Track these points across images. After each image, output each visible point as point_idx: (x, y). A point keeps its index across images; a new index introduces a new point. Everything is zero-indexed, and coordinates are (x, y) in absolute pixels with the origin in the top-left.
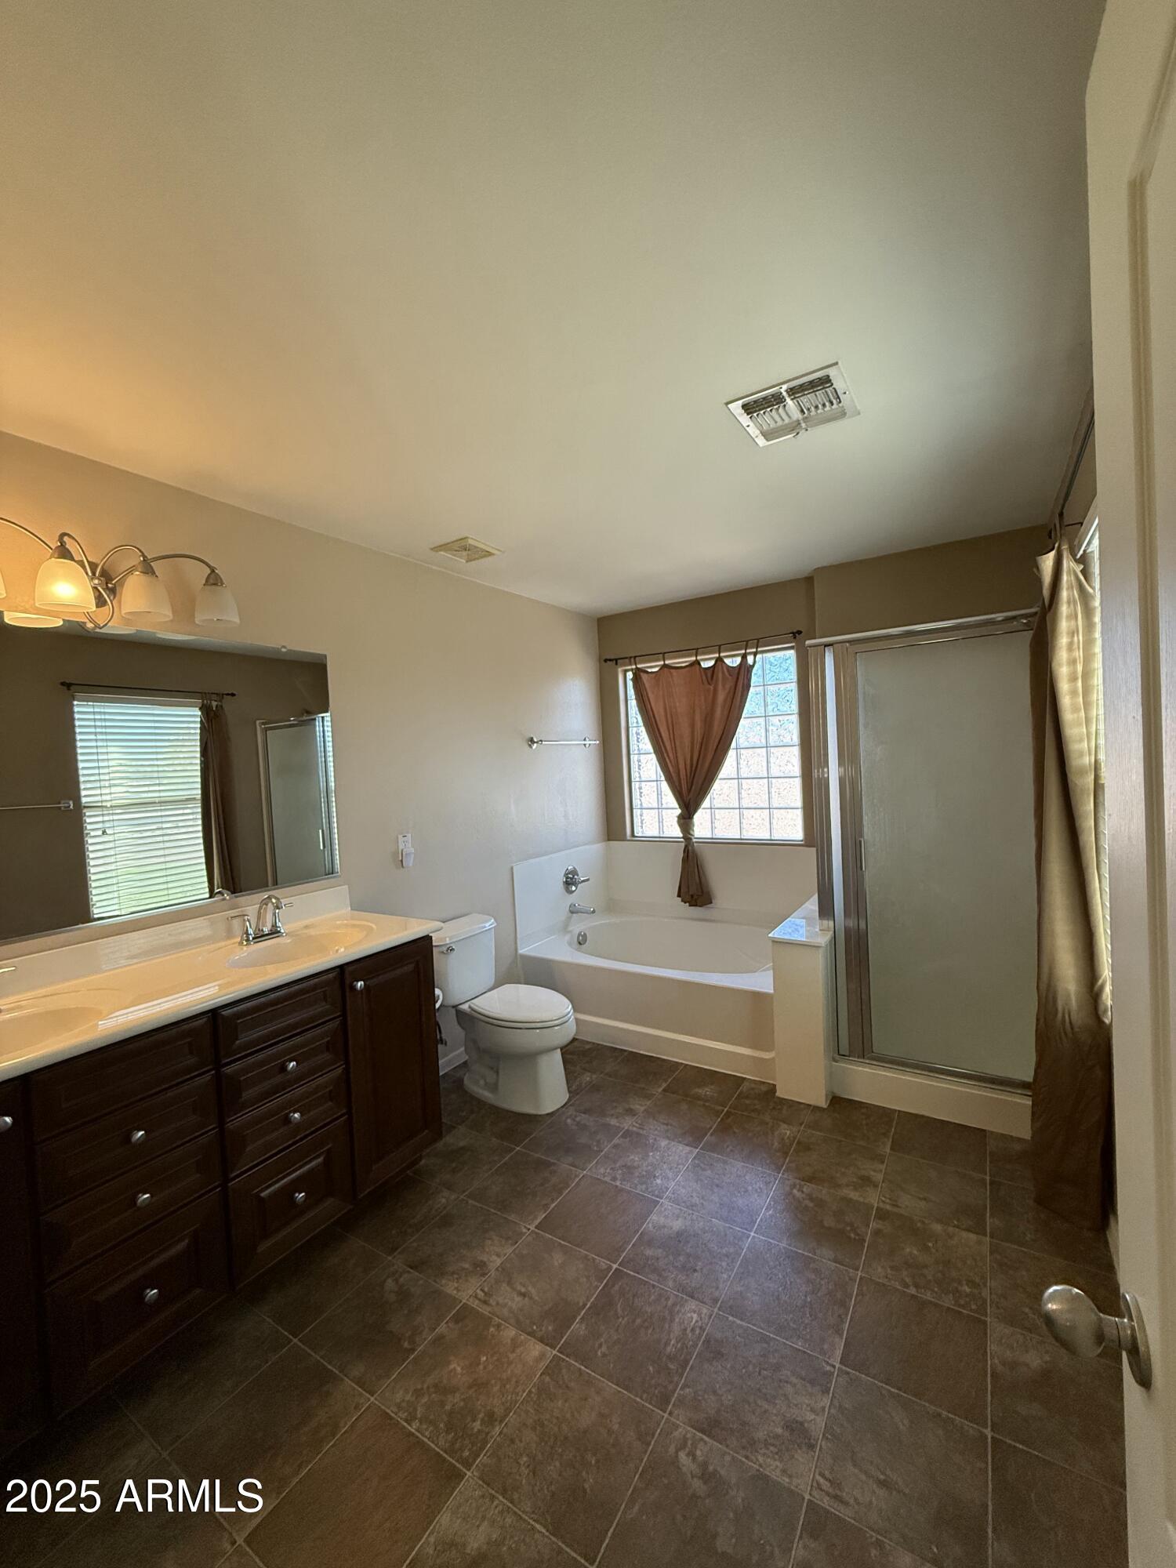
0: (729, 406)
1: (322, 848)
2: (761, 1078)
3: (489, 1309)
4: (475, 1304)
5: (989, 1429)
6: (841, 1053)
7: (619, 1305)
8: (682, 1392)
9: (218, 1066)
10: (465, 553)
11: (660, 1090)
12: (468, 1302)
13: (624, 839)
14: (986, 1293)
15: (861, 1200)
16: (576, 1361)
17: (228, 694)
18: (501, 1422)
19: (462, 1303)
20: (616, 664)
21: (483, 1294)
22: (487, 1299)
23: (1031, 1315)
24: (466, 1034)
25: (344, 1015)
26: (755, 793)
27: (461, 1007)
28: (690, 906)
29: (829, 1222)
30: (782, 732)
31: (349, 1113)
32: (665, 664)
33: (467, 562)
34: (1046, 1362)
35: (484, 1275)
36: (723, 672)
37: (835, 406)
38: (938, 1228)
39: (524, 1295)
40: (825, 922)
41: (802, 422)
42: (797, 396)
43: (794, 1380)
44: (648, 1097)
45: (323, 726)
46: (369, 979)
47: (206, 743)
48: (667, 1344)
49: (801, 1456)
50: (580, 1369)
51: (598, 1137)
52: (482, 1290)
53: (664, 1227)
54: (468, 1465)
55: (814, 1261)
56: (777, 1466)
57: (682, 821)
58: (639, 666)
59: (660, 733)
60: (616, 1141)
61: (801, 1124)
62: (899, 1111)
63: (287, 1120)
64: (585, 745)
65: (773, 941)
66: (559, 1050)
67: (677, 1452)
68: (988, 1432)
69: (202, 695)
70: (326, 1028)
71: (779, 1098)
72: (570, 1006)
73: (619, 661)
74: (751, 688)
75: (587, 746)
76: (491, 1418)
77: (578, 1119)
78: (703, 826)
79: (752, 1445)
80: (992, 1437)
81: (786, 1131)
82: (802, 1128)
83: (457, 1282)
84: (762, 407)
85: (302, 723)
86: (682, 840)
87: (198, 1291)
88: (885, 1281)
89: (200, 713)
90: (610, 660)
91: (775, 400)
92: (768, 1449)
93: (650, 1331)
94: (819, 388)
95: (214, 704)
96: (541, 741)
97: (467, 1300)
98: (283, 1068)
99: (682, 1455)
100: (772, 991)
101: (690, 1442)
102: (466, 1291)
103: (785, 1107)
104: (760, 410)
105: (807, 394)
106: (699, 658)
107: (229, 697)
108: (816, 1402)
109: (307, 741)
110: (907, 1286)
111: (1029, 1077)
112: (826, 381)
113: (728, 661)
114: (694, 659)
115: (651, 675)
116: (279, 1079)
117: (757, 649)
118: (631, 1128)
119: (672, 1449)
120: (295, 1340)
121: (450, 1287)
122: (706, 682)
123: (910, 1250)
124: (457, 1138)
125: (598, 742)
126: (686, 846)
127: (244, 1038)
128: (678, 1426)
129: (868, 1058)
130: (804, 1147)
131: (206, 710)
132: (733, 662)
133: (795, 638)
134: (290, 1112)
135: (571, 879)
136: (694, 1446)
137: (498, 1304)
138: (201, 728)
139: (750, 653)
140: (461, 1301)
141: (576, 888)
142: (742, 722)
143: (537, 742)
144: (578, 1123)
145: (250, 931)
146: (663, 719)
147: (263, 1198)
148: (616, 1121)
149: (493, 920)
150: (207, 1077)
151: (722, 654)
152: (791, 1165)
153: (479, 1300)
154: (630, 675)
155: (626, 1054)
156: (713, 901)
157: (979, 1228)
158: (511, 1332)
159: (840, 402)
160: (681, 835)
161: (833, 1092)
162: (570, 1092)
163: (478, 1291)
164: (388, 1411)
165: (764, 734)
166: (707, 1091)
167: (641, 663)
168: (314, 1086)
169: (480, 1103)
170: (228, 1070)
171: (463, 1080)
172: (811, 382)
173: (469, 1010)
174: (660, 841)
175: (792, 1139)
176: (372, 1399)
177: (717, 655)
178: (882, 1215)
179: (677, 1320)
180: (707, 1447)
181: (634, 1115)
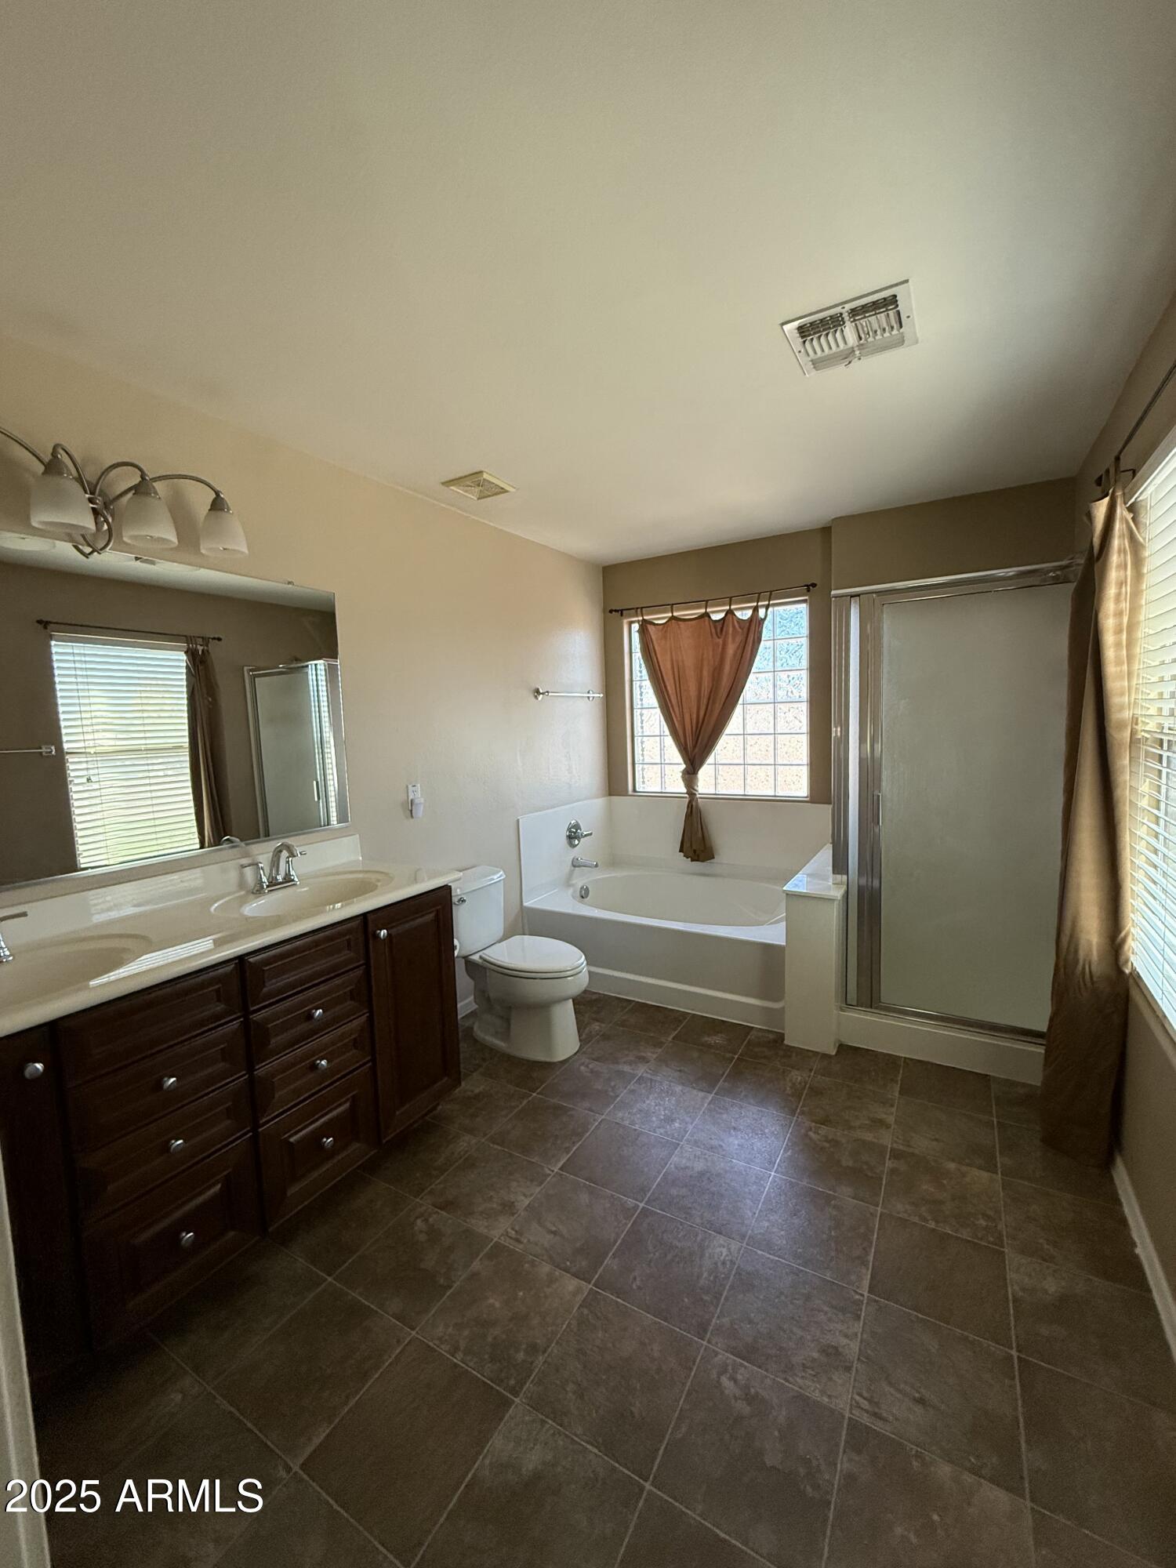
0: (785, 327)
1: (316, 799)
2: (769, 1027)
3: (521, 1246)
4: (507, 1242)
5: (1014, 1349)
6: (849, 1003)
7: (649, 1242)
8: (718, 1322)
9: (246, 1013)
10: (477, 489)
11: (670, 1039)
12: (500, 1241)
13: (625, 793)
14: (1001, 1226)
15: (875, 1140)
16: (612, 1294)
17: (214, 639)
18: (544, 1352)
19: (493, 1242)
20: (622, 615)
21: (514, 1232)
22: (518, 1237)
23: (1046, 1246)
24: (475, 983)
25: (367, 964)
26: (760, 748)
27: (471, 957)
28: (692, 861)
29: (847, 1162)
30: (790, 688)
31: (373, 1060)
32: (673, 616)
33: (479, 499)
34: (1063, 1288)
35: (513, 1214)
36: (734, 626)
37: (895, 332)
38: (952, 1166)
39: (554, 1233)
40: (839, 877)
41: (855, 349)
42: (857, 318)
43: (826, 1309)
44: (660, 1044)
45: (316, 675)
46: (392, 928)
47: (193, 689)
48: (699, 1277)
49: (838, 1377)
50: (617, 1302)
51: (613, 1084)
52: (513, 1229)
53: (687, 1168)
54: (515, 1392)
55: (835, 1198)
56: (816, 1388)
57: (687, 776)
58: (645, 618)
59: (665, 687)
60: (631, 1086)
61: (811, 1070)
62: (905, 1058)
63: (314, 1067)
64: (589, 698)
65: (787, 894)
66: (571, 1000)
67: (719, 1378)
68: (1014, 1353)
69: (188, 639)
70: (352, 974)
71: (788, 1046)
72: (583, 957)
73: (624, 612)
74: (762, 642)
75: (591, 699)
76: (533, 1349)
77: (591, 1066)
78: (707, 782)
79: (789, 1368)
80: (1019, 1357)
81: (797, 1076)
82: (812, 1074)
83: (487, 1222)
84: (817, 330)
85: (292, 671)
86: (686, 795)
87: (232, 1234)
88: (905, 1216)
89: (185, 658)
90: (616, 611)
91: (832, 322)
92: (806, 1372)
93: (681, 1265)
94: (882, 310)
95: (200, 648)
96: (548, 692)
97: (499, 1238)
98: (310, 1017)
99: (724, 1380)
100: (784, 944)
101: (730, 1368)
102: (499, 1230)
103: (794, 1055)
104: (815, 333)
105: (868, 317)
106: (708, 610)
107: (216, 641)
108: (848, 1328)
109: (298, 689)
110: (926, 1220)
111: (1043, 1027)
112: (894, 300)
113: (738, 614)
114: (703, 611)
115: (657, 627)
116: (304, 1027)
117: (769, 601)
118: (645, 1075)
119: (714, 1375)
120: (330, 1279)
121: (479, 1225)
122: (714, 635)
123: (926, 1187)
124: (473, 1084)
125: (602, 695)
126: (690, 802)
127: (271, 986)
128: (717, 1354)
129: (876, 1008)
130: (816, 1092)
131: (191, 654)
132: (745, 615)
133: (808, 591)
134: (316, 1060)
135: (575, 833)
136: (735, 1370)
137: (529, 1241)
138: (187, 674)
139: (762, 606)
140: (492, 1240)
141: (579, 841)
142: (752, 677)
143: (542, 694)
144: (592, 1071)
145: (264, 879)
146: (670, 672)
147: (292, 1143)
148: (629, 1067)
149: (502, 872)
150: (235, 1024)
151: (732, 607)
152: (805, 1109)
153: (511, 1238)
154: (636, 627)
155: (633, 1003)
156: (716, 857)
157: (991, 1168)
158: (546, 1268)
159: (901, 327)
160: (685, 791)
161: (840, 1041)
162: (580, 1040)
163: (509, 1230)
164: (431, 1344)
165: (772, 691)
166: (717, 1039)
167: (648, 614)
168: (339, 1033)
169: (493, 1051)
170: (256, 1017)
171: (472, 1028)
172: (874, 303)
173: (480, 961)
174: (663, 797)
175: (803, 1084)
176: (414, 1333)
177: (728, 608)
178: (896, 1155)
179: (707, 1255)
180: (746, 1371)
181: (648, 1062)
